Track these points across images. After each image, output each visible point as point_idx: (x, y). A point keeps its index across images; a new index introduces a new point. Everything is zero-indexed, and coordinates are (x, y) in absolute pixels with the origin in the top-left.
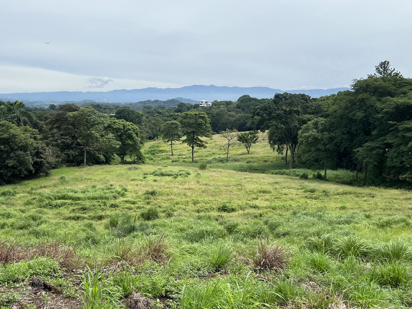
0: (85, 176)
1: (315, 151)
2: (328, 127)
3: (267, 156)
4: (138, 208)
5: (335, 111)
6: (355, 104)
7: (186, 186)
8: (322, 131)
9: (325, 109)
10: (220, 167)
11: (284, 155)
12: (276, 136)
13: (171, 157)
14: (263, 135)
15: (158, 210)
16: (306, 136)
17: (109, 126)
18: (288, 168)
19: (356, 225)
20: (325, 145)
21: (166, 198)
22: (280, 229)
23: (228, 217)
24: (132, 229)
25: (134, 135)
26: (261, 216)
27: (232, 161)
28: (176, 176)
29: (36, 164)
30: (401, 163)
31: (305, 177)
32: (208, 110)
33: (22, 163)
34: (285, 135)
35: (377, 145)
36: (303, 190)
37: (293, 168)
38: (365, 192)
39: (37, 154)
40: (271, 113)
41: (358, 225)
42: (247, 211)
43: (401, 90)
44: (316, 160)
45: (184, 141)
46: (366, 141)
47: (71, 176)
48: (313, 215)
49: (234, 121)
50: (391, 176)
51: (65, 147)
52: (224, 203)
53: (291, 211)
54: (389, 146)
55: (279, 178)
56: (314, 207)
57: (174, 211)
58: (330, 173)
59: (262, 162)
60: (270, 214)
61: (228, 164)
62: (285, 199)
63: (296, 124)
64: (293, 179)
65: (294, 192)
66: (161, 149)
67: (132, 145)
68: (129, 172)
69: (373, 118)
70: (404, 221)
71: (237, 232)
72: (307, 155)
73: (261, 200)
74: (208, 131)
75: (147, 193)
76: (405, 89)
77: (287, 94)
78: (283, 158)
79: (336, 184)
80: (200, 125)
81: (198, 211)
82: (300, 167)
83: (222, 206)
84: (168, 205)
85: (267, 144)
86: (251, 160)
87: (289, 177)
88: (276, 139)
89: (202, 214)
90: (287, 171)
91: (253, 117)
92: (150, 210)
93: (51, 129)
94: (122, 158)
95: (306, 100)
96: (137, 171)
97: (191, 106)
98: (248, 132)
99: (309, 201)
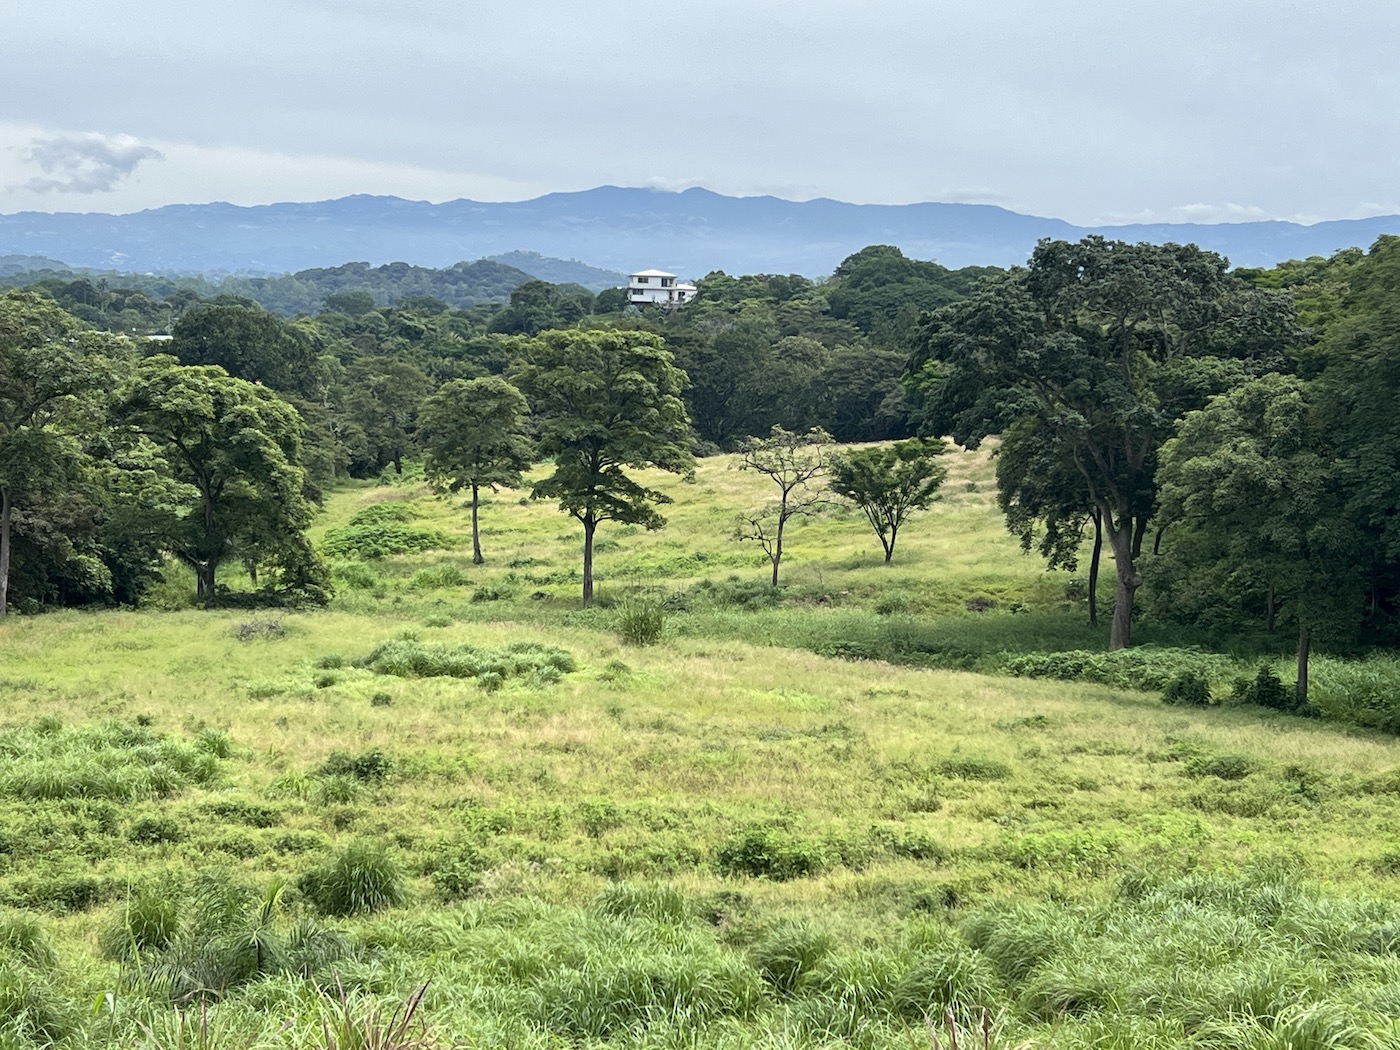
1: (1250, 555)
2: (1321, 425)
3: (989, 579)
4: (287, 845)
5: (1360, 342)
7: (550, 733)
8: (1288, 447)
9: (1307, 330)
10: (733, 631)
11: (1083, 570)
12: (1040, 472)
13: (471, 574)
14: (968, 467)
15: (397, 857)
16: (1198, 473)
17: (139, 401)
18: (1099, 645)
20: (1301, 521)
21: (439, 796)
22: (1056, 976)
23: (774, 905)
24: (252, 962)
25: (274, 451)
26: (950, 898)
27: (800, 599)
28: (495, 678)
31: (1190, 694)
32: (674, 321)
34: (1091, 465)
36: (1182, 765)
37: (1130, 644)
40: (1014, 344)
42: (874, 873)
44: (1254, 605)
45: (541, 490)
48: (1230, 900)
49: (816, 382)
52: (755, 825)
53: (1115, 878)
55: (1051, 698)
56: (1237, 855)
57: (480, 864)
58: (1327, 673)
59: (963, 607)
60: (1001, 892)
61: (781, 615)
62: (1085, 811)
63: (1149, 403)
64: (1131, 703)
65: (1134, 772)
66: (416, 527)
67: (260, 506)
68: (241, 652)
71: (820, 986)
72: (1203, 575)
73: (953, 814)
74: (675, 437)
75: (339, 766)
77: (1100, 243)
78: (1073, 591)
79: (1358, 735)
80: (630, 401)
81: (612, 871)
82: (1165, 641)
83: (740, 841)
84: (449, 835)
85: (990, 513)
86: (904, 595)
87: (1104, 690)
88: (1039, 485)
89: (633, 885)
90: (1097, 659)
91: (914, 367)
92: (351, 859)
94: (206, 576)
95: (1203, 278)
96: (284, 648)
97: (586, 301)
98: (888, 445)
99: (1210, 825)
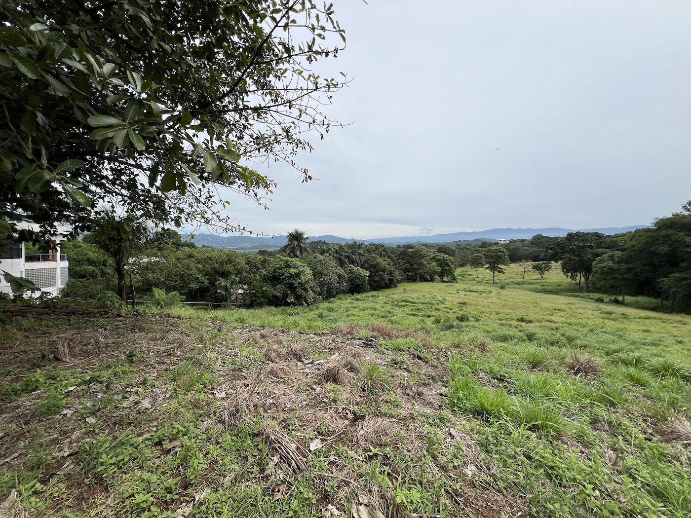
0: (418, 289)
1: (611, 279)
2: (626, 259)
3: (560, 282)
4: (454, 312)
5: (634, 246)
7: (489, 300)
8: (619, 263)
9: (621, 244)
10: (516, 288)
11: (578, 281)
12: (569, 266)
13: (476, 279)
14: (556, 266)
15: (469, 315)
16: (600, 267)
17: (434, 258)
18: (582, 292)
19: (666, 349)
21: (474, 308)
22: (578, 342)
23: (526, 327)
24: (451, 327)
25: (450, 264)
27: (528, 284)
28: (481, 293)
29: (390, 279)
31: (600, 301)
32: (506, 246)
33: (382, 279)
34: (579, 265)
36: (599, 312)
37: (587, 292)
38: (673, 318)
39: (391, 274)
40: (564, 248)
44: (612, 287)
45: (487, 268)
46: (673, 273)
47: (410, 288)
48: (610, 333)
49: (529, 254)
51: (406, 270)
52: (522, 315)
53: (588, 328)
55: (573, 300)
56: (612, 327)
57: (481, 317)
58: (628, 298)
59: (556, 286)
60: (566, 328)
61: (524, 286)
62: (581, 317)
63: (590, 256)
64: (588, 301)
65: (590, 312)
66: (468, 273)
67: (448, 270)
68: (447, 288)
71: (535, 339)
72: (602, 282)
73: (556, 316)
74: (507, 261)
75: (460, 303)
77: (580, 233)
78: (576, 284)
79: (636, 309)
80: (500, 257)
81: (500, 320)
82: (594, 292)
83: (520, 317)
84: (476, 313)
85: (560, 272)
86: (545, 284)
87: (583, 299)
88: (569, 268)
89: (504, 322)
90: (581, 294)
91: (546, 251)
92: (463, 315)
93: (398, 260)
94: (442, 279)
95: (599, 237)
96: (453, 288)
97: (492, 244)
98: (542, 262)
99: (606, 321)
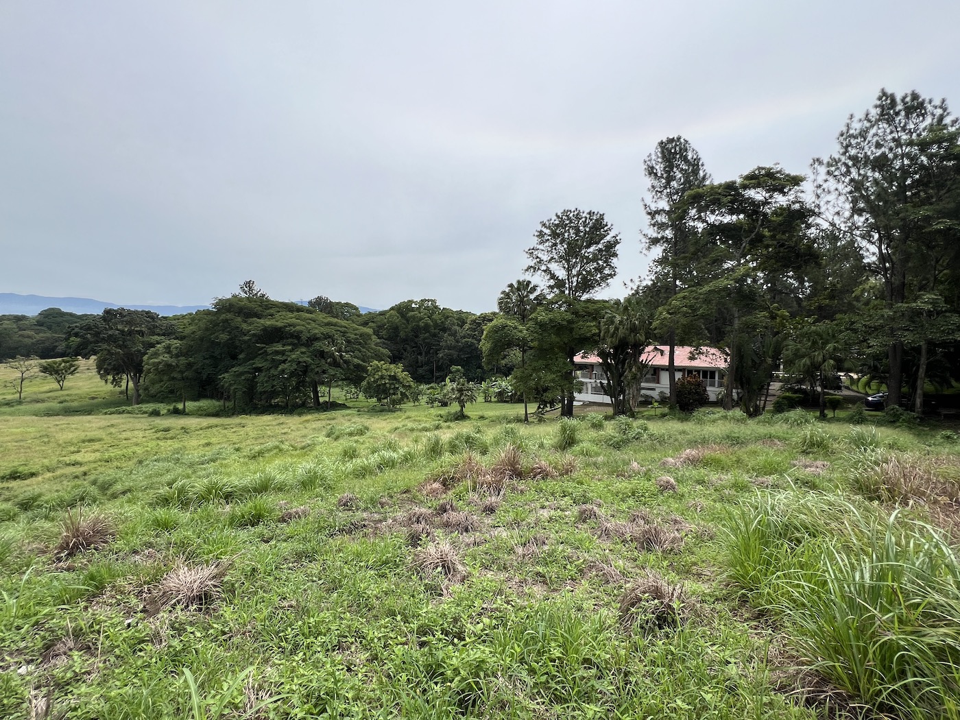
1: (169, 381)
2: (185, 351)
3: (95, 392)
5: (194, 333)
6: (217, 325)
8: (177, 356)
9: (181, 330)
11: (124, 387)
12: (110, 364)
14: (87, 365)
16: (154, 363)
18: (130, 405)
19: (224, 462)
20: (181, 372)
22: (119, 487)
23: (22, 487)
26: (85, 474)
27: (29, 402)
30: (272, 387)
31: (156, 413)
34: (124, 362)
35: (245, 370)
36: (153, 430)
37: (138, 404)
38: (233, 422)
40: (99, 333)
41: (226, 462)
42: (59, 472)
43: (268, 311)
44: (172, 392)
46: (233, 366)
48: (167, 460)
49: (33, 343)
50: (263, 402)
52: (14, 467)
53: (135, 460)
54: (259, 370)
55: (116, 419)
56: (169, 449)
58: (190, 405)
59: (87, 399)
60: (101, 469)
61: (22, 407)
62: (126, 445)
63: (140, 347)
64: (139, 418)
65: (141, 434)
69: (240, 340)
70: (277, 447)
71: (37, 507)
72: (157, 386)
73: (85, 453)
76: (271, 311)
77: (123, 309)
78: (121, 393)
79: (198, 418)
82: (148, 402)
85: (95, 375)
86: (67, 398)
87: (132, 415)
88: (109, 368)
90: (129, 408)
91: (67, 339)
95: (153, 318)
98: (60, 359)
99: (161, 443)
